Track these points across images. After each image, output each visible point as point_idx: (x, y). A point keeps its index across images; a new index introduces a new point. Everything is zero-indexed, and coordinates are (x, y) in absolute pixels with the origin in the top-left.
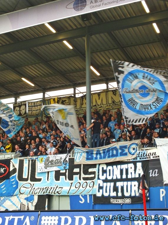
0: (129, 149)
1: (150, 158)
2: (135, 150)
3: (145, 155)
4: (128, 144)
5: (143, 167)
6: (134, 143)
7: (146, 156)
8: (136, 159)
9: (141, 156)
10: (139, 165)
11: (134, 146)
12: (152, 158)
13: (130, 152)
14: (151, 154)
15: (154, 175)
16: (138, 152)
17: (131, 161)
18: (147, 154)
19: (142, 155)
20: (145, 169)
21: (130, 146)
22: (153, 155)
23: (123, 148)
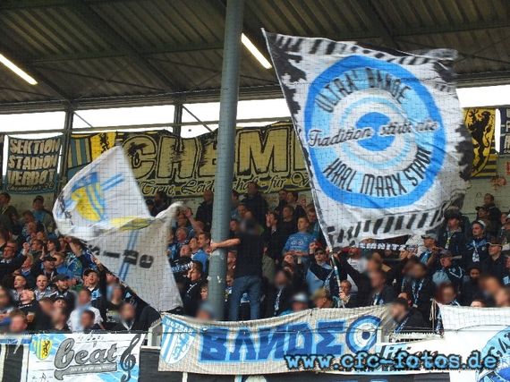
0: (350, 335)
2: (371, 339)
4: (347, 318)
6: (368, 317)
11: (367, 326)
13: (352, 344)
16: (379, 345)
17: (352, 373)
19: (393, 357)
21: (353, 324)
23: (331, 328)
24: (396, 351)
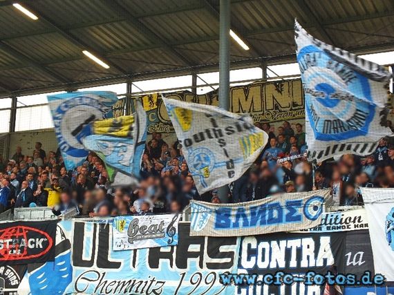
0: (306, 208)
1: (348, 228)
2: (319, 210)
3: (338, 221)
4: (303, 198)
5: (332, 245)
6: (316, 197)
7: (341, 223)
8: (320, 229)
9: (330, 224)
10: (325, 241)
11: (316, 202)
12: (352, 228)
13: (307, 214)
14: (350, 218)
15: (354, 263)
16: (324, 214)
17: (309, 232)
18: (342, 219)
19: (333, 221)
20: (337, 249)
22: (354, 221)
23: (293, 205)
24: (334, 217)
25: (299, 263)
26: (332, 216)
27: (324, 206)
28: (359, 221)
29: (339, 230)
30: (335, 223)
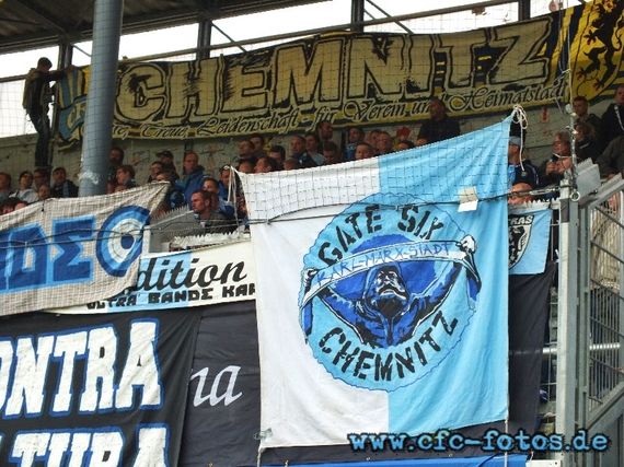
0: (103, 242)
1: (206, 297)
2: (134, 247)
3: (180, 278)
4: (96, 213)
5: (160, 349)
6: (129, 208)
7: (188, 282)
8: (133, 300)
9: (160, 285)
10: (143, 335)
11: (126, 224)
12: (217, 297)
13: (106, 259)
14: (215, 269)
15: (214, 400)
16: (146, 256)
17: (106, 310)
18: (191, 272)
19: (167, 279)
20: (169, 362)
21: (107, 223)
22: (224, 279)
23: (73, 233)
24: (172, 266)
25: (75, 401)
26: (166, 263)
27: (147, 234)
28: (236, 278)
29: (181, 304)
30: (173, 284)
